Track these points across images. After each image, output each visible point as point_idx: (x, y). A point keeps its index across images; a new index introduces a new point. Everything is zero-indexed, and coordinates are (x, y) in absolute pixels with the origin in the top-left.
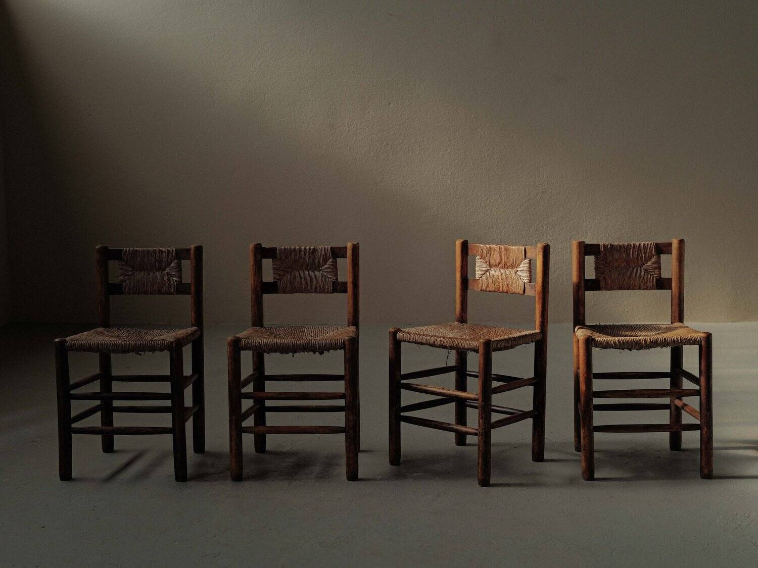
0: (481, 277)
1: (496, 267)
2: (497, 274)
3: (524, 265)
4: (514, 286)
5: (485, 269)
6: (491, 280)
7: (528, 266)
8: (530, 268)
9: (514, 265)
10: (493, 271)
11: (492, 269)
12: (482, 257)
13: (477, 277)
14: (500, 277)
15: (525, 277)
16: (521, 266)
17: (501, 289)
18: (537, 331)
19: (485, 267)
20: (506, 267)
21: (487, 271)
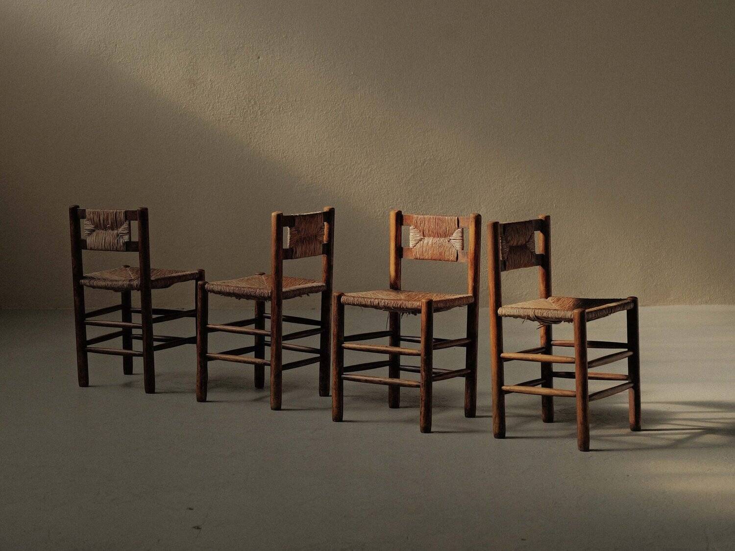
0: (415, 246)
1: (430, 236)
2: (430, 243)
3: (457, 234)
4: (447, 253)
5: (418, 238)
6: (424, 249)
7: (460, 234)
8: (462, 236)
9: (446, 234)
10: (426, 240)
11: (426, 238)
12: (416, 227)
13: (411, 246)
14: (434, 245)
15: (458, 245)
16: (454, 234)
17: (434, 257)
18: (470, 294)
19: (419, 236)
20: (439, 235)
21: (420, 240)
